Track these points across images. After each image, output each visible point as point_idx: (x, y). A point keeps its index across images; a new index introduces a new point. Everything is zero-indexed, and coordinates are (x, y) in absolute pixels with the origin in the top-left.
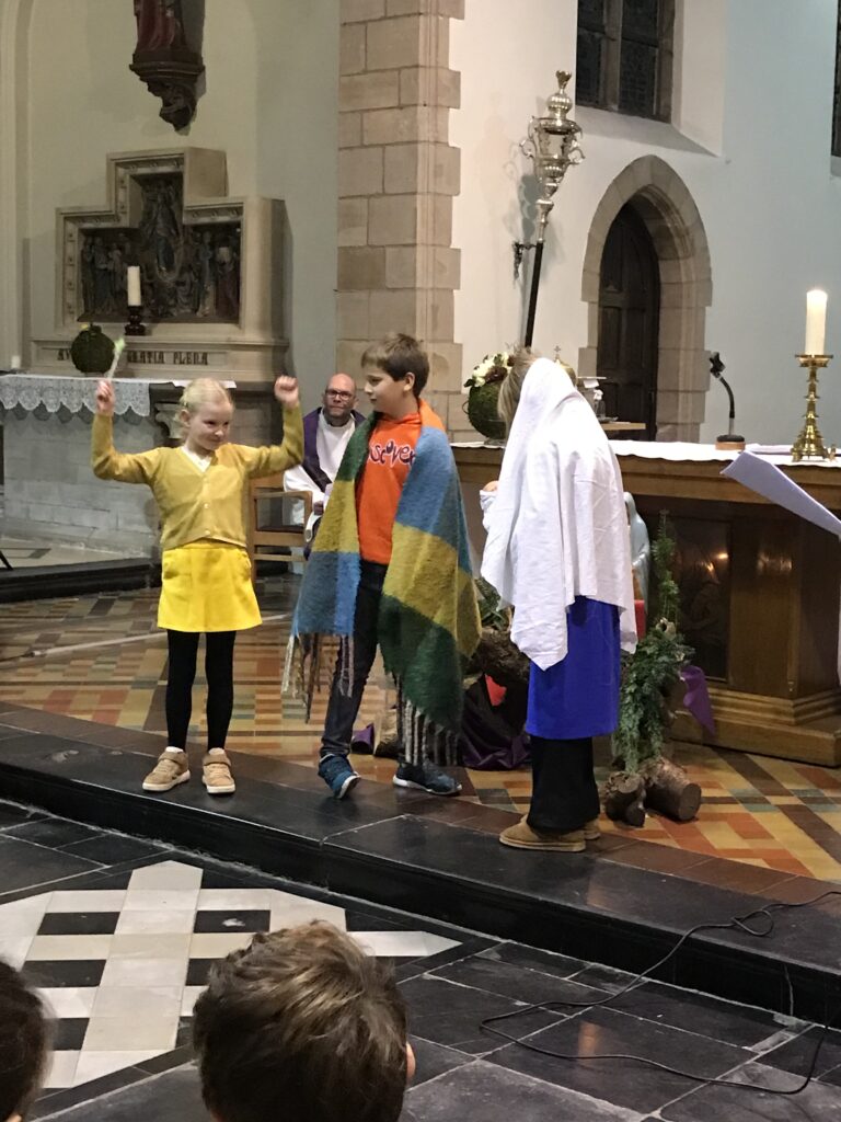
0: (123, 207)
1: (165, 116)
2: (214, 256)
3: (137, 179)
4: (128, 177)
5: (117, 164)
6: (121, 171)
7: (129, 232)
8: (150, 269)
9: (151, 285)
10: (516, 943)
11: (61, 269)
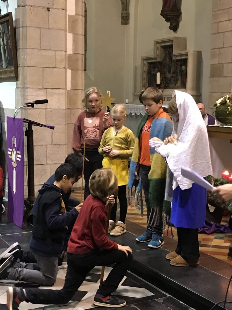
0: (158, 55)
1: (170, 28)
2: (181, 68)
3: (162, 47)
4: (160, 46)
5: (157, 43)
6: (158, 45)
7: (160, 63)
8: (165, 73)
9: (165, 78)
10: (172, 297)
11: (142, 74)
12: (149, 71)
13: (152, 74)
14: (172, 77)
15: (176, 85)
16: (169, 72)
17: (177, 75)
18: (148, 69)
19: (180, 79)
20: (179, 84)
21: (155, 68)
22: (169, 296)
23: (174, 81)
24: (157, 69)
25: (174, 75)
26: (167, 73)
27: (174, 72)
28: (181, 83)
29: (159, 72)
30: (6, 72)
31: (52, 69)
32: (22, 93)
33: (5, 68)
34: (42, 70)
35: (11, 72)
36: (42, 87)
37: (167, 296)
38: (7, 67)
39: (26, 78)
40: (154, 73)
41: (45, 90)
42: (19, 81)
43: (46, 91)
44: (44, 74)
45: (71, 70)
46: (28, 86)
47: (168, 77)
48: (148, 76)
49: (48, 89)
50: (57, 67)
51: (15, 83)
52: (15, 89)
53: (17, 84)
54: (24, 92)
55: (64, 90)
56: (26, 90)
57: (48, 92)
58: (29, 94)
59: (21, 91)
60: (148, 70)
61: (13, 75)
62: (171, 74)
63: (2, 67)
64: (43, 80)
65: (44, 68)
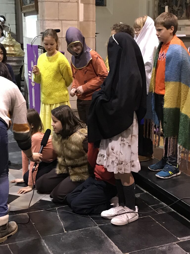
8: (172, 7)
9: (172, 10)
10: (148, 193)
11: (153, 8)
12: (160, 5)
13: (162, 7)
14: (179, 10)
15: (181, 16)
16: (176, 5)
17: (183, 8)
18: (159, 3)
19: (185, 11)
20: (184, 15)
21: (164, 2)
22: (145, 192)
23: (180, 13)
24: (166, 3)
25: (180, 8)
26: (174, 6)
27: (180, 5)
28: (186, 15)
29: (168, 5)
30: (29, 7)
31: (66, 3)
32: (42, 24)
33: (29, 4)
34: (58, 4)
35: (32, 7)
36: (58, 19)
37: (144, 192)
38: (30, 3)
39: (44, 11)
40: (164, 7)
41: (60, 21)
42: (39, 14)
43: (61, 23)
44: (59, 8)
45: (84, 4)
46: (46, 18)
47: (175, 9)
48: (159, 9)
49: (63, 21)
50: (70, 1)
51: (36, 16)
52: (36, 21)
53: (37, 17)
54: (43, 23)
55: (77, 21)
56: (45, 22)
57: (63, 23)
58: (46, 25)
59: (40, 23)
60: (158, 5)
61: (34, 9)
62: (178, 7)
63: (27, 3)
64: (58, 13)
65: (59, 3)
